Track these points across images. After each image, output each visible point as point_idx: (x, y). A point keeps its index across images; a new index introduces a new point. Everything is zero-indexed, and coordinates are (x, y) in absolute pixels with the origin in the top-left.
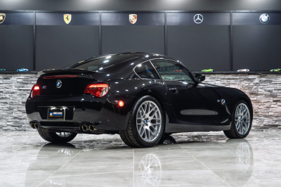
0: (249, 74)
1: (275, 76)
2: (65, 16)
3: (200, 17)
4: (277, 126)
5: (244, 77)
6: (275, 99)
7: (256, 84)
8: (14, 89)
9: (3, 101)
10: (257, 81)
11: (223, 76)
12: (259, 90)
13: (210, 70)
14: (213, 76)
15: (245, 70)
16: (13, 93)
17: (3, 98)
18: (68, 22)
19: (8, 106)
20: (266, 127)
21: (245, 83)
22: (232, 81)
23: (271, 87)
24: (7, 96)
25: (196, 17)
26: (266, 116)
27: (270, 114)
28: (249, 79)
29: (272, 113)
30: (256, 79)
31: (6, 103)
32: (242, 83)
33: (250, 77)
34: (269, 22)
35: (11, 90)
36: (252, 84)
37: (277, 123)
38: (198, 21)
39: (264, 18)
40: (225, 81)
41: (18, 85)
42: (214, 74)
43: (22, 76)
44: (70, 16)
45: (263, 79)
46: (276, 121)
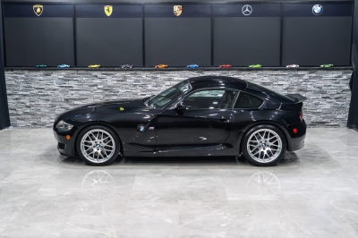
0: (298, 70)
1: (326, 72)
2: (106, 8)
3: (249, 8)
4: (324, 123)
5: (294, 73)
6: (325, 96)
7: (306, 80)
8: (55, 86)
9: (45, 98)
10: (306, 77)
11: (271, 73)
12: (309, 86)
13: (258, 66)
14: (260, 72)
15: (294, 66)
16: (54, 90)
17: (44, 95)
18: (109, 14)
19: (50, 103)
20: (314, 124)
21: (295, 80)
22: (280, 77)
23: (321, 83)
24: (49, 92)
25: (245, 9)
26: (313, 113)
27: (318, 111)
28: (299, 76)
29: (320, 111)
30: (306, 75)
31: (48, 100)
32: (291, 79)
33: (300, 73)
34: (322, 14)
35: (53, 87)
36: (301, 80)
37: (325, 120)
38: (247, 13)
39: (317, 9)
40: (273, 77)
41: (59, 81)
42: (262, 70)
43: (63, 73)
44: (111, 8)
45: (313, 75)
46: (324, 118)
